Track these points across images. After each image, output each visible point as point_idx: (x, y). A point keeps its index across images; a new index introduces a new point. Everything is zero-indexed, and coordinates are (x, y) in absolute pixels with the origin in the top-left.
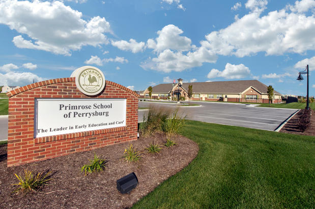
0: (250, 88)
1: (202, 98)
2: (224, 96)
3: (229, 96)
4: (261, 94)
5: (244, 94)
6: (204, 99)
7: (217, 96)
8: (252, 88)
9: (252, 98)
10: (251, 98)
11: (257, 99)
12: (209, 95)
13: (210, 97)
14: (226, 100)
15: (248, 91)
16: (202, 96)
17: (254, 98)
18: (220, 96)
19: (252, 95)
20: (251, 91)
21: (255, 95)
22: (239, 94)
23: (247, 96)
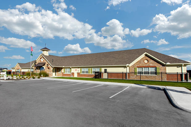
0: (143, 56)
1: (73, 74)
2: (103, 70)
3: (110, 70)
4: (163, 65)
5: (133, 66)
6: (76, 76)
7: (93, 70)
8: (146, 55)
9: (148, 73)
10: (145, 73)
11: (156, 73)
12: (83, 70)
13: (83, 72)
14: (105, 76)
15: (139, 62)
16: (73, 70)
17: (152, 73)
18: (97, 70)
19: (148, 67)
20: (146, 62)
21: (152, 67)
22: (125, 67)
23: (138, 70)
